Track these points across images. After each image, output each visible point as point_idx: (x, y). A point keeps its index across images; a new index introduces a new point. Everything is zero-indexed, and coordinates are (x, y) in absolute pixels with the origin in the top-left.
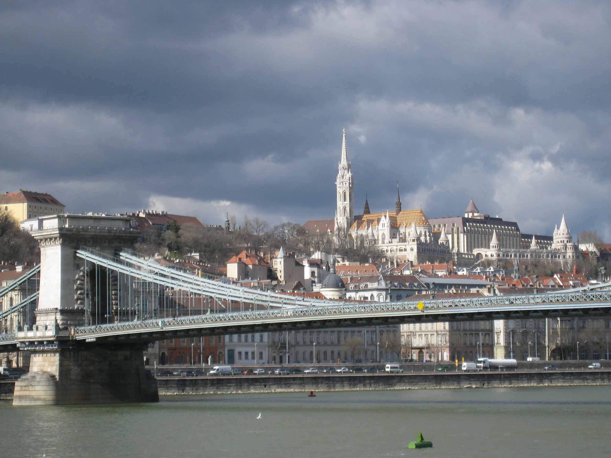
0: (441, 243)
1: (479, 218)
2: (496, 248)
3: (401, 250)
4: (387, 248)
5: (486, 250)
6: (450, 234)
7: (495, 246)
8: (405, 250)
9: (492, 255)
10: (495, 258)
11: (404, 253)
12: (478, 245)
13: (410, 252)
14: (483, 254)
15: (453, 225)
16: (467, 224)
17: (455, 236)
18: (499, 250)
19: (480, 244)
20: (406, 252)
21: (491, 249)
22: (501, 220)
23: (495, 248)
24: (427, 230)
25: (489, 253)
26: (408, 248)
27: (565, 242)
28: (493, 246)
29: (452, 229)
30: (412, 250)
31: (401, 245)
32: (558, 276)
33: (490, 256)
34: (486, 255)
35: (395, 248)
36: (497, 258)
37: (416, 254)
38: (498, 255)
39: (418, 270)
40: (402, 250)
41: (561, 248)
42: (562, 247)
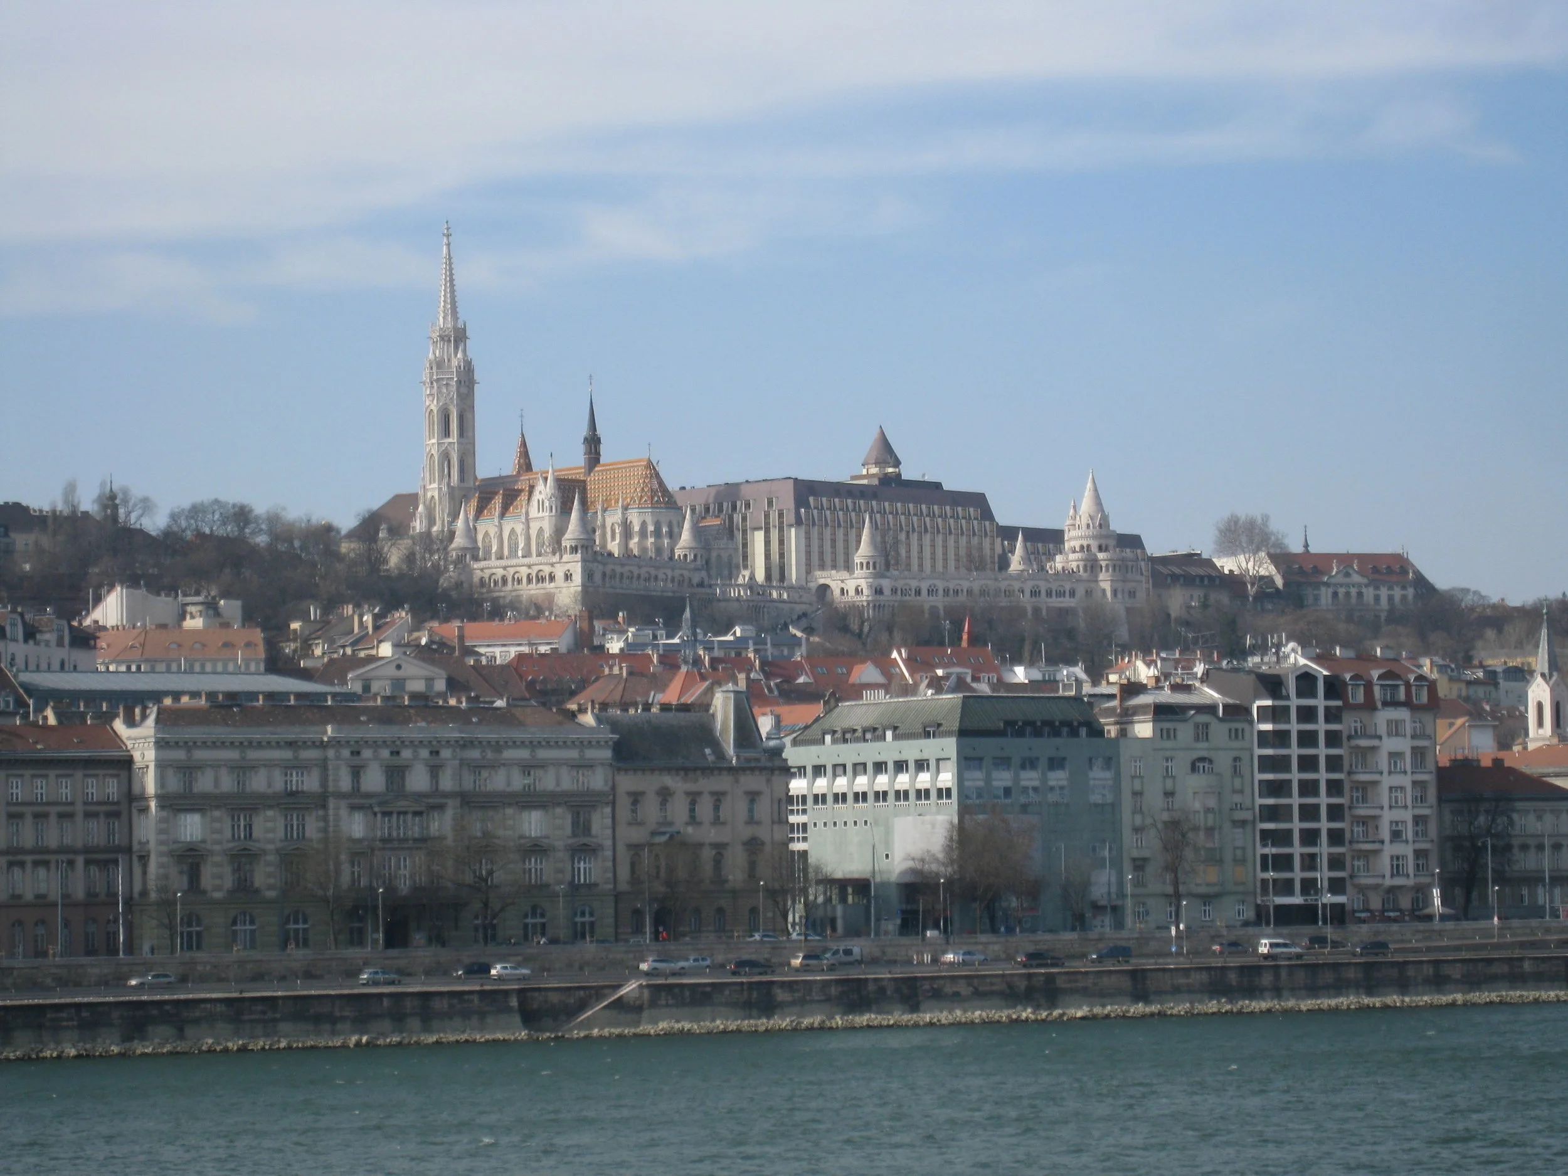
0: (679, 556)
1: (865, 482)
2: (871, 570)
3: (540, 579)
4: (504, 572)
5: (844, 574)
6: (760, 529)
7: (868, 563)
8: (552, 578)
9: (860, 589)
10: (865, 598)
11: (549, 586)
12: (834, 560)
13: (565, 585)
14: (835, 587)
15: (770, 503)
16: (811, 499)
17: (774, 535)
18: (878, 575)
19: (828, 558)
20: (552, 585)
21: (858, 572)
22: (938, 486)
23: (868, 568)
24: (649, 520)
25: (851, 585)
26: (559, 574)
27: (1094, 549)
28: (862, 564)
29: (767, 516)
30: (568, 577)
31: (541, 564)
32: (900, 654)
33: (852, 592)
34: (842, 589)
35: (524, 572)
36: (870, 598)
37: (580, 589)
38: (878, 591)
39: (420, 638)
40: (543, 579)
41: (1078, 566)
42: (1081, 564)
